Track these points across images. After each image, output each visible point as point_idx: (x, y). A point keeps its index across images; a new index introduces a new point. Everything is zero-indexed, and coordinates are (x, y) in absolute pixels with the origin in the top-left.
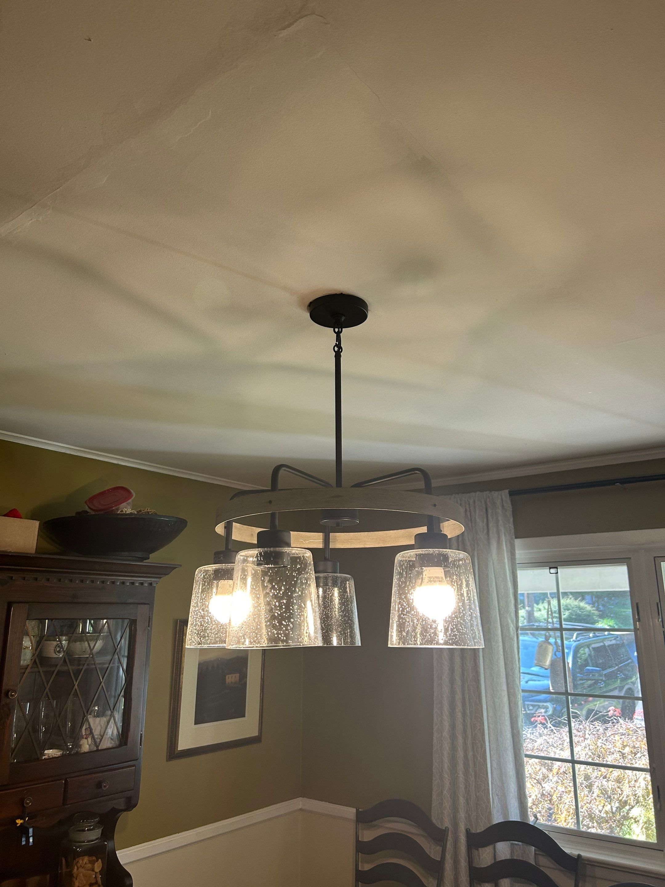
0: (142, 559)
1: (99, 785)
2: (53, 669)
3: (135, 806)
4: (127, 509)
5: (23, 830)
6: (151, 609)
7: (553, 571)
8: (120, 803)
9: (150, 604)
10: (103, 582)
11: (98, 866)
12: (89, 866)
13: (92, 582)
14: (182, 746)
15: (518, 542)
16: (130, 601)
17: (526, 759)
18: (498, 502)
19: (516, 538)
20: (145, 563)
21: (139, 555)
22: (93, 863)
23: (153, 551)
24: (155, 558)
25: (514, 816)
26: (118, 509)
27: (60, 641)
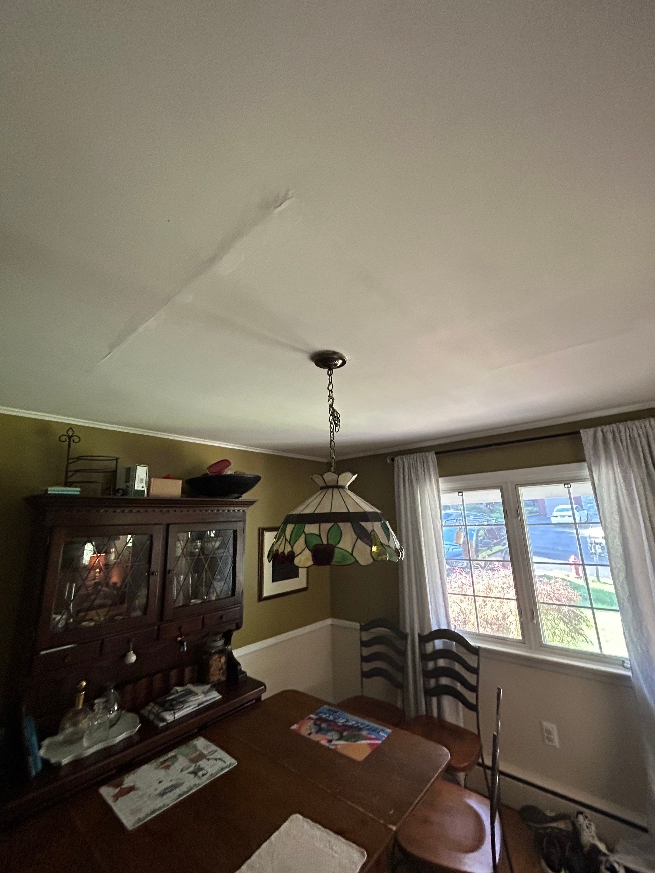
0: (238, 498)
1: (221, 617)
2: (194, 557)
3: (241, 627)
4: (229, 472)
5: (181, 643)
6: (245, 524)
7: (460, 494)
8: (233, 627)
9: (244, 521)
10: (218, 511)
11: (223, 660)
12: (218, 660)
13: (212, 511)
14: (265, 594)
15: (440, 479)
16: (234, 520)
17: (449, 595)
18: (430, 458)
19: (440, 477)
20: (240, 499)
21: (236, 495)
22: (220, 658)
23: (243, 493)
24: (245, 497)
25: (444, 627)
26: (223, 472)
27: (197, 543)
